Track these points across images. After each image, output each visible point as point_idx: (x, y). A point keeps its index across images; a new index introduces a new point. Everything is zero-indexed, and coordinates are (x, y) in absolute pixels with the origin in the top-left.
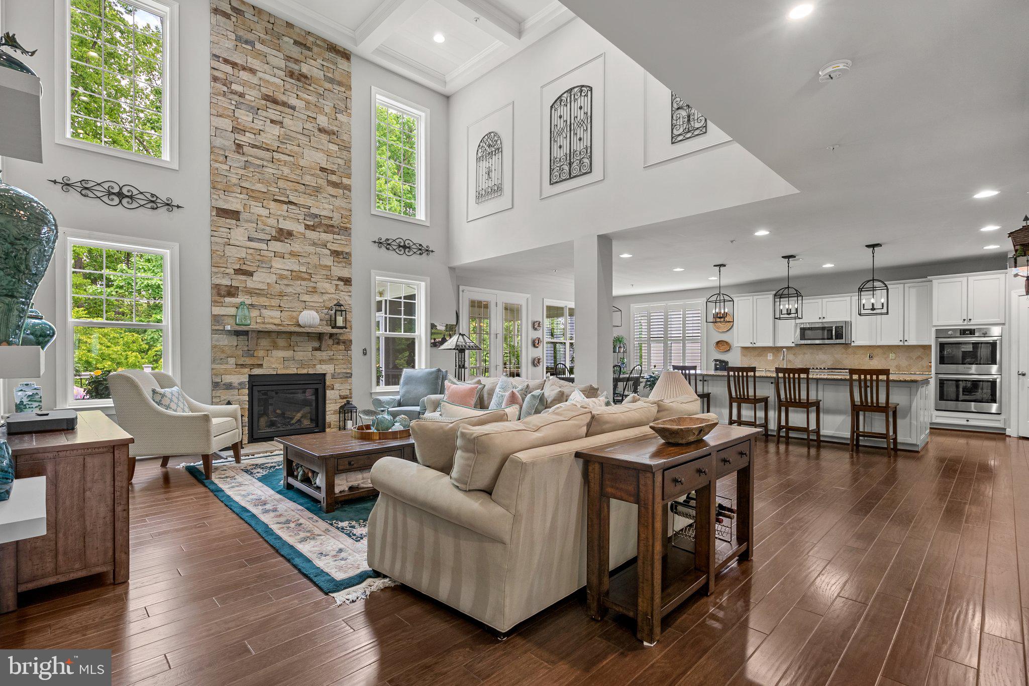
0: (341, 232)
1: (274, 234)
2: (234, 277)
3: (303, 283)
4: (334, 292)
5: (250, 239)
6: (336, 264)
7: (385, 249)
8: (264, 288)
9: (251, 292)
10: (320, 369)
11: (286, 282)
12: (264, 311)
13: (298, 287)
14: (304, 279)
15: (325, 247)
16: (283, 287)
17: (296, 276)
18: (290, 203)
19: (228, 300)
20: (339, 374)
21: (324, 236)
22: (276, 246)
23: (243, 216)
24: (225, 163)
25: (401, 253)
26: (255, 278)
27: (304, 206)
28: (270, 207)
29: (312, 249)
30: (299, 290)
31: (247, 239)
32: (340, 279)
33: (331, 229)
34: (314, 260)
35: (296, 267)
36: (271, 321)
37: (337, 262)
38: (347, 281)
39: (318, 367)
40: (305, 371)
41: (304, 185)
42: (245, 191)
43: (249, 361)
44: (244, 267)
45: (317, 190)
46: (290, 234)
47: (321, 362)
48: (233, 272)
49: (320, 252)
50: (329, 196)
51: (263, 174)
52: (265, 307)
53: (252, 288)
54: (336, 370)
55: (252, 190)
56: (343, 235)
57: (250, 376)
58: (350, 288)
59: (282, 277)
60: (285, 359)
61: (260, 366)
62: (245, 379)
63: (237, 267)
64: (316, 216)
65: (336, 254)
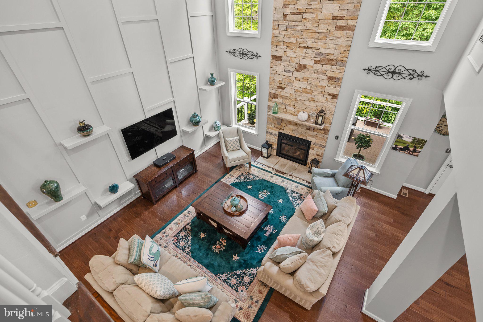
0: (338, 64)
1: (297, 67)
2: (277, 89)
3: (308, 95)
4: (324, 101)
5: (285, 71)
6: (329, 85)
7: (373, 74)
8: (287, 96)
9: (283, 97)
10: (309, 139)
11: (298, 94)
12: (287, 107)
13: (305, 97)
14: (308, 93)
15: (324, 74)
16: (297, 96)
17: (304, 91)
18: (308, 47)
19: (274, 99)
20: (318, 144)
21: (326, 67)
22: (297, 74)
23: (283, 59)
24: (278, 29)
25: (389, 77)
26: (285, 91)
27: (316, 49)
28: (297, 52)
29: (315, 76)
30: (305, 98)
31: (284, 71)
32: (330, 94)
33: (331, 62)
34: (316, 82)
35: (305, 87)
36: (289, 112)
37: (330, 84)
38: (335, 97)
39: (308, 137)
40: (301, 137)
41: (319, 33)
42: (285, 44)
43: (279, 126)
44: (281, 85)
45: (327, 35)
46: (305, 67)
47: (310, 136)
48: (276, 87)
49: (320, 78)
50: (334, 38)
51: (295, 31)
52: (288, 105)
53: (283, 96)
54: (317, 142)
55: (289, 43)
56: (339, 66)
57: (279, 132)
58: (335, 101)
59: (297, 91)
60: (293, 130)
61: (283, 130)
62: (277, 133)
63: (278, 85)
64: (322, 54)
65: (330, 78)
